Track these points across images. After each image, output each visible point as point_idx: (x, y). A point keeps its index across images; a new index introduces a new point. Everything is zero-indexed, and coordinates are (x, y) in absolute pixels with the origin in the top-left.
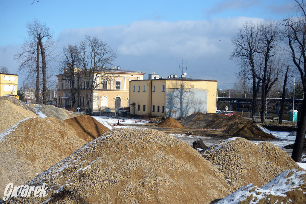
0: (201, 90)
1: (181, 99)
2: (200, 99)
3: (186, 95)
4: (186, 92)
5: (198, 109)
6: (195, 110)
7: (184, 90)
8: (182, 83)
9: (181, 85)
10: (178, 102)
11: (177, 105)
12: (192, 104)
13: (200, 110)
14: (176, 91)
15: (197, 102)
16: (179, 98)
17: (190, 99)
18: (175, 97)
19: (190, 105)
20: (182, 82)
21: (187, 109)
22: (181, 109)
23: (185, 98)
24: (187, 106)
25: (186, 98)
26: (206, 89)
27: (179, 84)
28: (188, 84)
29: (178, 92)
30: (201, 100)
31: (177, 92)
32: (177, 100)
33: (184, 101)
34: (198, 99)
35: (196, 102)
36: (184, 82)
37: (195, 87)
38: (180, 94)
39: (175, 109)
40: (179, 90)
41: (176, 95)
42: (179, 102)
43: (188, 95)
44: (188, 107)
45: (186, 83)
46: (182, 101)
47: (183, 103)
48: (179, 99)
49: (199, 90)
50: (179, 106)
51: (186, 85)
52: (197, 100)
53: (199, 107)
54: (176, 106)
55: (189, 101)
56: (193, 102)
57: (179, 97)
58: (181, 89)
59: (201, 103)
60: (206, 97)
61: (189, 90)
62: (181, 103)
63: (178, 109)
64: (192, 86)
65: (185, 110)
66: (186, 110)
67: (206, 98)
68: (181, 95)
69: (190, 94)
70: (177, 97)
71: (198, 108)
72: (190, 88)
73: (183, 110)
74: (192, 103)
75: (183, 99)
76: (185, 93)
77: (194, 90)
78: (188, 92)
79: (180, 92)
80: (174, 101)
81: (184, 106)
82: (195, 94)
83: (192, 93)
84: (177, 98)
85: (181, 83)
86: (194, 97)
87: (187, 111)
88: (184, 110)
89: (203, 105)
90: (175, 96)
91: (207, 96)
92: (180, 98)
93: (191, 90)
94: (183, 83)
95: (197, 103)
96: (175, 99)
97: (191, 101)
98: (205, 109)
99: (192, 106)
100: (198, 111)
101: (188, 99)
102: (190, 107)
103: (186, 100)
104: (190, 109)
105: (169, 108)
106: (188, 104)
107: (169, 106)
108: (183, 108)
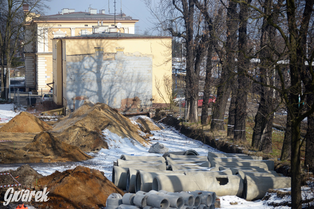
0: (139, 57)
1: (98, 73)
2: (139, 73)
3: (108, 66)
4: (108, 60)
5: (135, 91)
6: (129, 94)
7: (104, 57)
8: (99, 44)
9: (98, 48)
10: (93, 80)
11: (91, 85)
12: (122, 84)
13: (137, 93)
14: (88, 60)
15: (132, 79)
16: (94, 72)
17: (116, 75)
18: (86, 71)
19: (118, 85)
20: (99, 41)
21: (111, 92)
22: (99, 93)
23: (106, 72)
24: (111, 87)
25: (110, 73)
26: (149, 53)
27: (93, 45)
28: (112, 45)
29: (93, 61)
30: (141, 74)
31: (90, 61)
32: (90, 76)
33: (106, 78)
34: (133, 73)
35: (130, 78)
36: (103, 41)
37: (125, 51)
38: (95, 65)
39: (87, 92)
40: (93, 58)
41: (88, 68)
42: (95, 79)
43: (112, 66)
45: (107, 43)
46: (101, 77)
47: (102, 80)
48: (94, 75)
49: (134, 56)
50: (94, 87)
51: (109, 46)
52: (131, 75)
53: (136, 87)
54: (88, 88)
55: (115, 78)
56: (123, 80)
57: (94, 70)
58: (98, 54)
59: (139, 80)
60: (150, 69)
61: (114, 56)
62: (99, 81)
63: (94, 93)
64: (120, 49)
65: (108, 94)
66: (110, 94)
67: (150, 71)
68: (99, 67)
69: (116, 63)
70: (90, 69)
71: (134, 89)
72: (115, 52)
73: (103, 94)
74: (120, 81)
75: (102, 75)
76: (107, 62)
77: (124, 57)
78: (113, 60)
79: (95, 61)
80: (83, 78)
81: (105, 87)
82: (127, 63)
83: (120, 61)
84: (90, 72)
85: (97, 44)
86: (126, 69)
87: (112, 96)
88: (106, 94)
89: (144, 85)
90: (86, 69)
91: (151, 66)
92: (96, 72)
93: (118, 56)
94: (101, 44)
95: (132, 82)
96: (84, 74)
97: (120, 78)
98: (148, 92)
99: (121, 86)
100: (135, 95)
101: (113, 74)
102: (118, 88)
103: (108, 75)
104: (118, 93)
105: (75, 91)
106: (114, 83)
107: (75, 87)
108: (102, 90)
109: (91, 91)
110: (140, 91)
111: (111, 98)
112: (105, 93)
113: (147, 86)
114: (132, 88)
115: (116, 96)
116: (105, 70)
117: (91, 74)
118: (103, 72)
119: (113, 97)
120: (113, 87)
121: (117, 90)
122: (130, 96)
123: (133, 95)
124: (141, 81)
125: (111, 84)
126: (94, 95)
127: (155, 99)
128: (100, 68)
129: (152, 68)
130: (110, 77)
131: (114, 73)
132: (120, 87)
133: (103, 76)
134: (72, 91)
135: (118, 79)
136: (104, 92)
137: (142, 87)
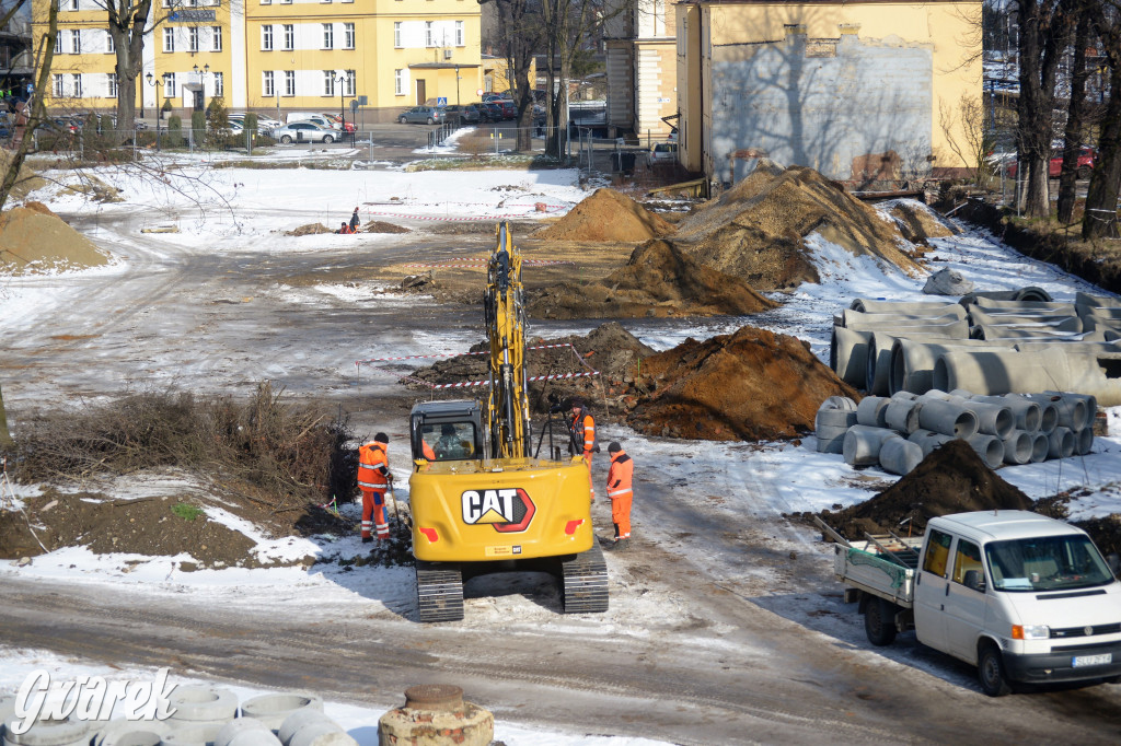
0: (898, 48)
1: (793, 91)
2: (898, 90)
3: (819, 72)
4: (818, 56)
5: (888, 137)
6: (873, 144)
7: (809, 49)
8: (795, 16)
9: (794, 27)
10: (781, 107)
11: (775, 120)
12: (854, 117)
13: (894, 141)
14: (767, 57)
15: (879, 105)
16: (782, 88)
17: (839, 94)
18: (761, 86)
19: (844, 119)
20: (794, 8)
21: (827, 140)
22: (795, 140)
23: (813, 88)
24: (826, 126)
25: (823, 89)
26: (924, 39)
27: (781, 20)
28: (828, 17)
29: (779, 59)
30: (903, 93)
31: (772, 59)
32: (772, 98)
33: (813, 102)
34: (883, 89)
35: (875, 104)
36: (806, 7)
37: (861, 34)
38: (785, 70)
39: (765, 139)
40: (781, 52)
41: (767, 76)
42: (786, 105)
43: (829, 71)
44: (832, 132)
45: (816, 12)
46: (800, 100)
47: (803, 109)
48: (782, 95)
49: (886, 45)
50: (784, 126)
51: (821, 22)
52: (876, 94)
53: (890, 126)
54: (767, 129)
55: (837, 102)
56: (857, 107)
57: (783, 82)
58: (792, 43)
59: (898, 109)
60: (926, 79)
61: (833, 46)
62: (795, 111)
63: (781, 142)
64: (850, 29)
65: (818, 142)
66: (823, 144)
67: (926, 86)
68: (795, 75)
69: (838, 65)
70: (773, 81)
71: (884, 131)
72: (837, 37)
73: (807, 144)
74: (850, 111)
75: (802, 94)
76: (816, 63)
77: (861, 48)
78: (832, 57)
79: (785, 59)
80: (754, 102)
81: (810, 125)
82: (866, 65)
83: (850, 58)
84: (771, 89)
85: (790, 16)
86: (864, 79)
87: (828, 147)
88: (813, 145)
89: (911, 121)
90: (762, 80)
91: (930, 71)
92: (787, 86)
93: (843, 48)
94: (801, 15)
95: (879, 112)
96: (758, 92)
97: (848, 102)
98: (921, 139)
99: (851, 122)
100: (886, 146)
101: (830, 93)
102: (843, 127)
103: (818, 96)
104: (843, 142)
105: (734, 136)
106: (833, 116)
107: (734, 125)
108: (804, 135)
109: (776, 136)
110: (900, 137)
111: (825, 154)
112: (810, 141)
113: (918, 122)
114: (879, 129)
115: (839, 148)
116: (811, 82)
117: (773, 93)
118: (805, 87)
119: (831, 150)
120: (831, 125)
121: (842, 133)
122: (875, 148)
123: (883, 145)
124: (904, 110)
125: (826, 118)
126: (783, 146)
127: (939, 156)
128: (798, 78)
129: (931, 76)
130: (824, 101)
131: (834, 90)
132: (848, 125)
133: (805, 98)
134: (726, 135)
135: (844, 106)
136: (808, 139)
137: (906, 126)
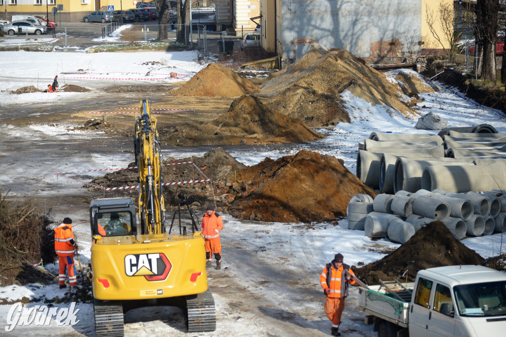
5: (393, 30)
6: (384, 34)
10: (326, 11)
11: (322, 19)
13: (397, 33)
15: (388, 10)
17: (363, 2)
19: (366, 19)
21: (355, 32)
22: (335, 32)
24: (354, 23)
30: (403, 2)
32: (320, 5)
33: (346, 8)
35: (386, 8)
39: (316, 32)
42: (329, 10)
46: (338, 6)
47: (340, 12)
50: (328, 23)
52: (386, 3)
53: (395, 23)
54: (318, 25)
55: (361, 8)
56: (374, 11)
59: (400, 12)
62: (335, 14)
63: (326, 33)
65: (350, 33)
66: (353, 35)
71: (391, 26)
73: (342, 34)
74: (370, 14)
75: (339, 3)
80: (309, 8)
81: (345, 22)
87: (355, 37)
88: (346, 35)
89: (408, 19)
95: (388, 14)
96: (311, 2)
97: (368, 8)
98: (414, 31)
99: (370, 20)
100: (393, 36)
101: (357, 2)
102: (365, 24)
103: (349, 4)
104: (365, 33)
105: (297, 29)
106: (359, 17)
107: (296, 22)
108: (340, 28)
109: (323, 29)
110: (402, 30)
111: (354, 41)
112: (344, 33)
113: (413, 20)
114: (388, 25)
115: (363, 37)
119: (358, 38)
120: (358, 22)
121: (365, 28)
122: (386, 37)
123: (390, 35)
124: (404, 13)
125: (354, 18)
126: (328, 36)
127: (426, 41)
130: (353, 7)
131: (359, 1)
132: (368, 22)
133: (341, 5)
134: (291, 29)
135: (366, 10)
136: (343, 31)
137: (405, 23)
